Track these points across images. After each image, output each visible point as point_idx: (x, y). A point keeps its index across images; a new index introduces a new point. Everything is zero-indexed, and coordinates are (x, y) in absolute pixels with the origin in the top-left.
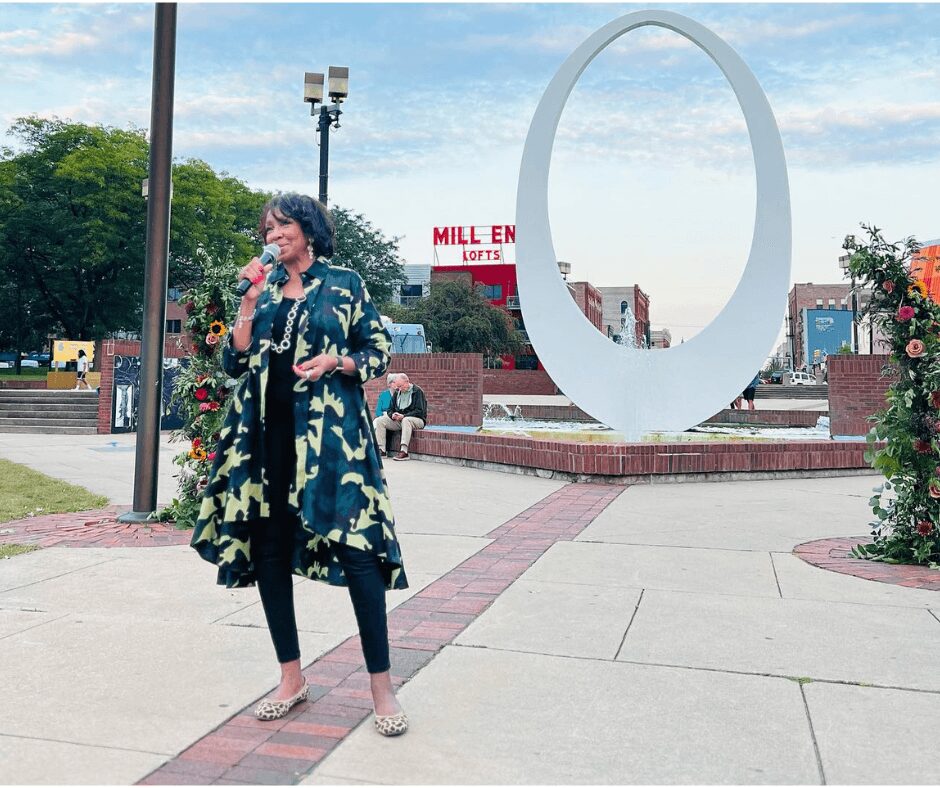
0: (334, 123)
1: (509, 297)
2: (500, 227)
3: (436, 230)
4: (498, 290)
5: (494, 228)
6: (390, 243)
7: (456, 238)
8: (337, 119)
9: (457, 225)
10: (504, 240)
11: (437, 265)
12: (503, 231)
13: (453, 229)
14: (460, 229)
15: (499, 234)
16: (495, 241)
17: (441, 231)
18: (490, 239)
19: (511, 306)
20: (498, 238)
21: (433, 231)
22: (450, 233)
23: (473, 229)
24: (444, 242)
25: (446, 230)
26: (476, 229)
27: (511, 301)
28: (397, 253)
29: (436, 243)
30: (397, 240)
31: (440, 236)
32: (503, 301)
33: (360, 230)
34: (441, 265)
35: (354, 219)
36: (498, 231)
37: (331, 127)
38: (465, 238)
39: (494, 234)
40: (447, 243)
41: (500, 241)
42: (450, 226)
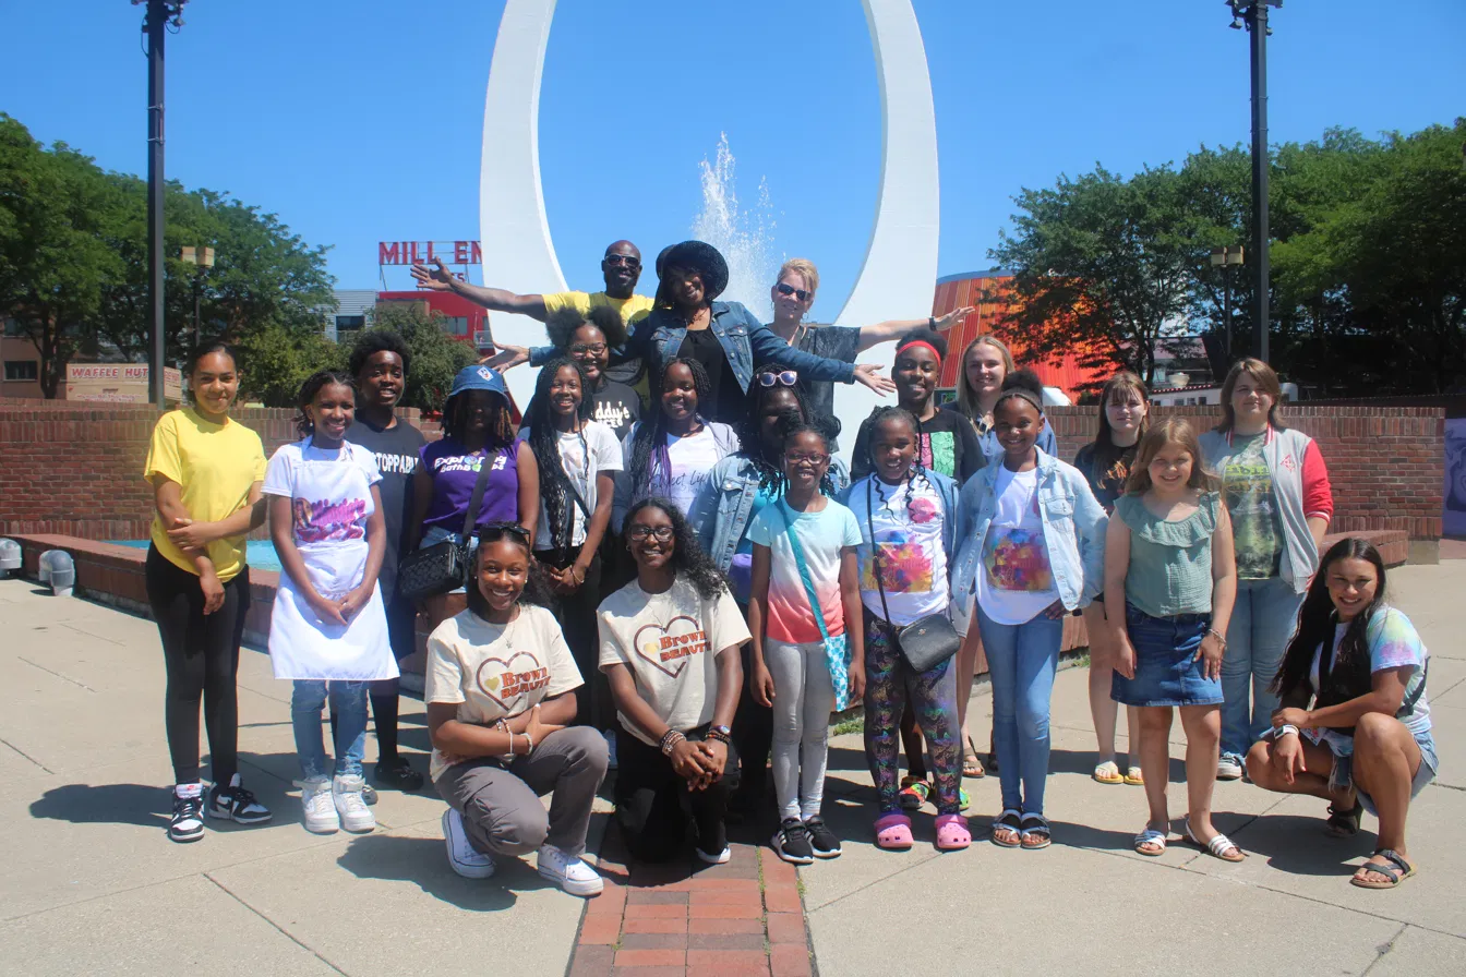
0: (172, 18)
1: (476, 333)
2: (465, 243)
3: (382, 244)
4: (463, 323)
5: (458, 243)
6: (313, 255)
7: (409, 257)
8: (178, 11)
9: (408, 239)
10: (470, 261)
11: (383, 290)
12: (469, 248)
13: (405, 244)
14: (413, 244)
15: (464, 252)
16: (459, 261)
17: (389, 248)
18: (452, 258)
19: (479, 343)
20: (462, 257)
21: (378, 245)
22: (400, 249)
23: (430, 243)
24: (392, 261)
25: (396, 244)
26: (434, 246)
27: (479, 337)
28: (322, 268)
29: (381, 263)
30: (322, 250)
31: (388, 253)
32: (470, 335)
33: (270, 235)
34: (390, 289)
35: (261, 220)
36: (462, 248)
37: (169, 27)
38: (422, 257)
39: (458, 252)
40: (396, 263)
41: (464, 261)
42: (400, 240)
